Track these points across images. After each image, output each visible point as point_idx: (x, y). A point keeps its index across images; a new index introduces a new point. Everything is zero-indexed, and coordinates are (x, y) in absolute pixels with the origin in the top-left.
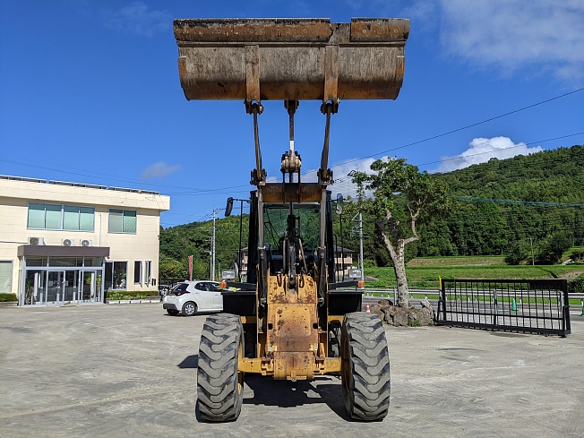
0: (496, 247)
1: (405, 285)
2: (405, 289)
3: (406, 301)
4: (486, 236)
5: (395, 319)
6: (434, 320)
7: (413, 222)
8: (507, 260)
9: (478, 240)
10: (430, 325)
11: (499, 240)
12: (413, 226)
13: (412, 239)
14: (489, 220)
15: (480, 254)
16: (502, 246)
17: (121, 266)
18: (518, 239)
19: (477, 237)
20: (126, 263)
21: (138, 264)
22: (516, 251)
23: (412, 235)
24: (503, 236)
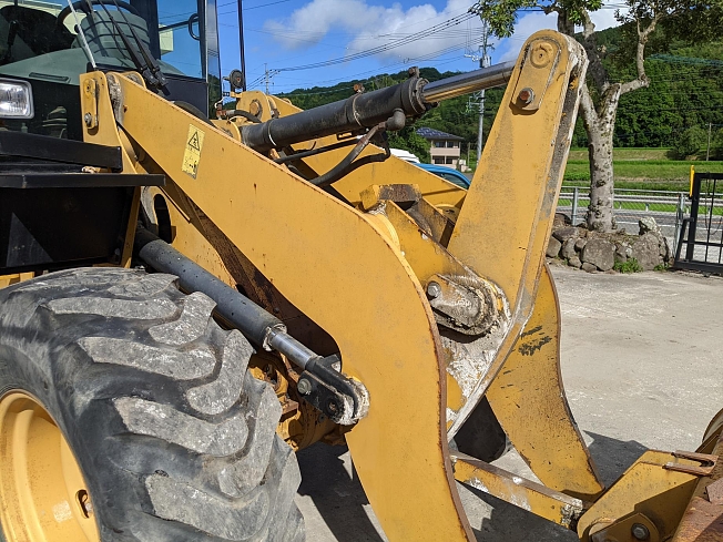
0: (656, 136)
1: (609, 185)
2: (606, 194)
3: (606, 217)
4: (643, 120)
5: (587, 255)
6: (666, 259)
7: (641, 46)
8: (669, 155)
9: (631, 126)
10: (658, 269)
11: (661, 128)
12: (641, 55)
13: (635, 85)
14: (651, 98)
15: (631, 146)
16: (663, 134)
18: (686, 125)
19: (631, 121)
22: (686, 142)
23: (635, 75)
24: (666, 121)
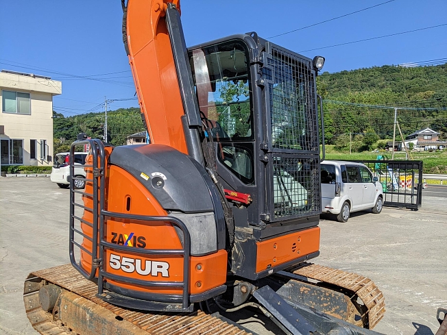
17: (18, 143)
18: (340, 133)
20: (21, 141)
21: (33, 143)
